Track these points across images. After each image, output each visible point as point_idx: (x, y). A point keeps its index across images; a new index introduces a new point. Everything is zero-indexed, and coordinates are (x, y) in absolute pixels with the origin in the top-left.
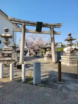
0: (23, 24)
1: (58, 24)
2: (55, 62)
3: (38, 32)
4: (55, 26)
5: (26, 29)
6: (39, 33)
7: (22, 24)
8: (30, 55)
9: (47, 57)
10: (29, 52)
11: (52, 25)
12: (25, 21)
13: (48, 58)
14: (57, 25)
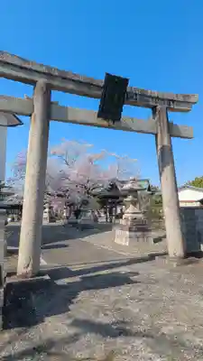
0: (41, 81)
1: (184, 96)
2: (180, 258)
3: (105, 123)
4: (173, 101)
5: (57, 103)
6: (109, 127)
7: (33, 83)
8: (52, 219)
9: (130, 230)
10: (47, 210)
11: (163, 100)
12: (48, 67)
13: (133, 234)
14: (181, 99)
